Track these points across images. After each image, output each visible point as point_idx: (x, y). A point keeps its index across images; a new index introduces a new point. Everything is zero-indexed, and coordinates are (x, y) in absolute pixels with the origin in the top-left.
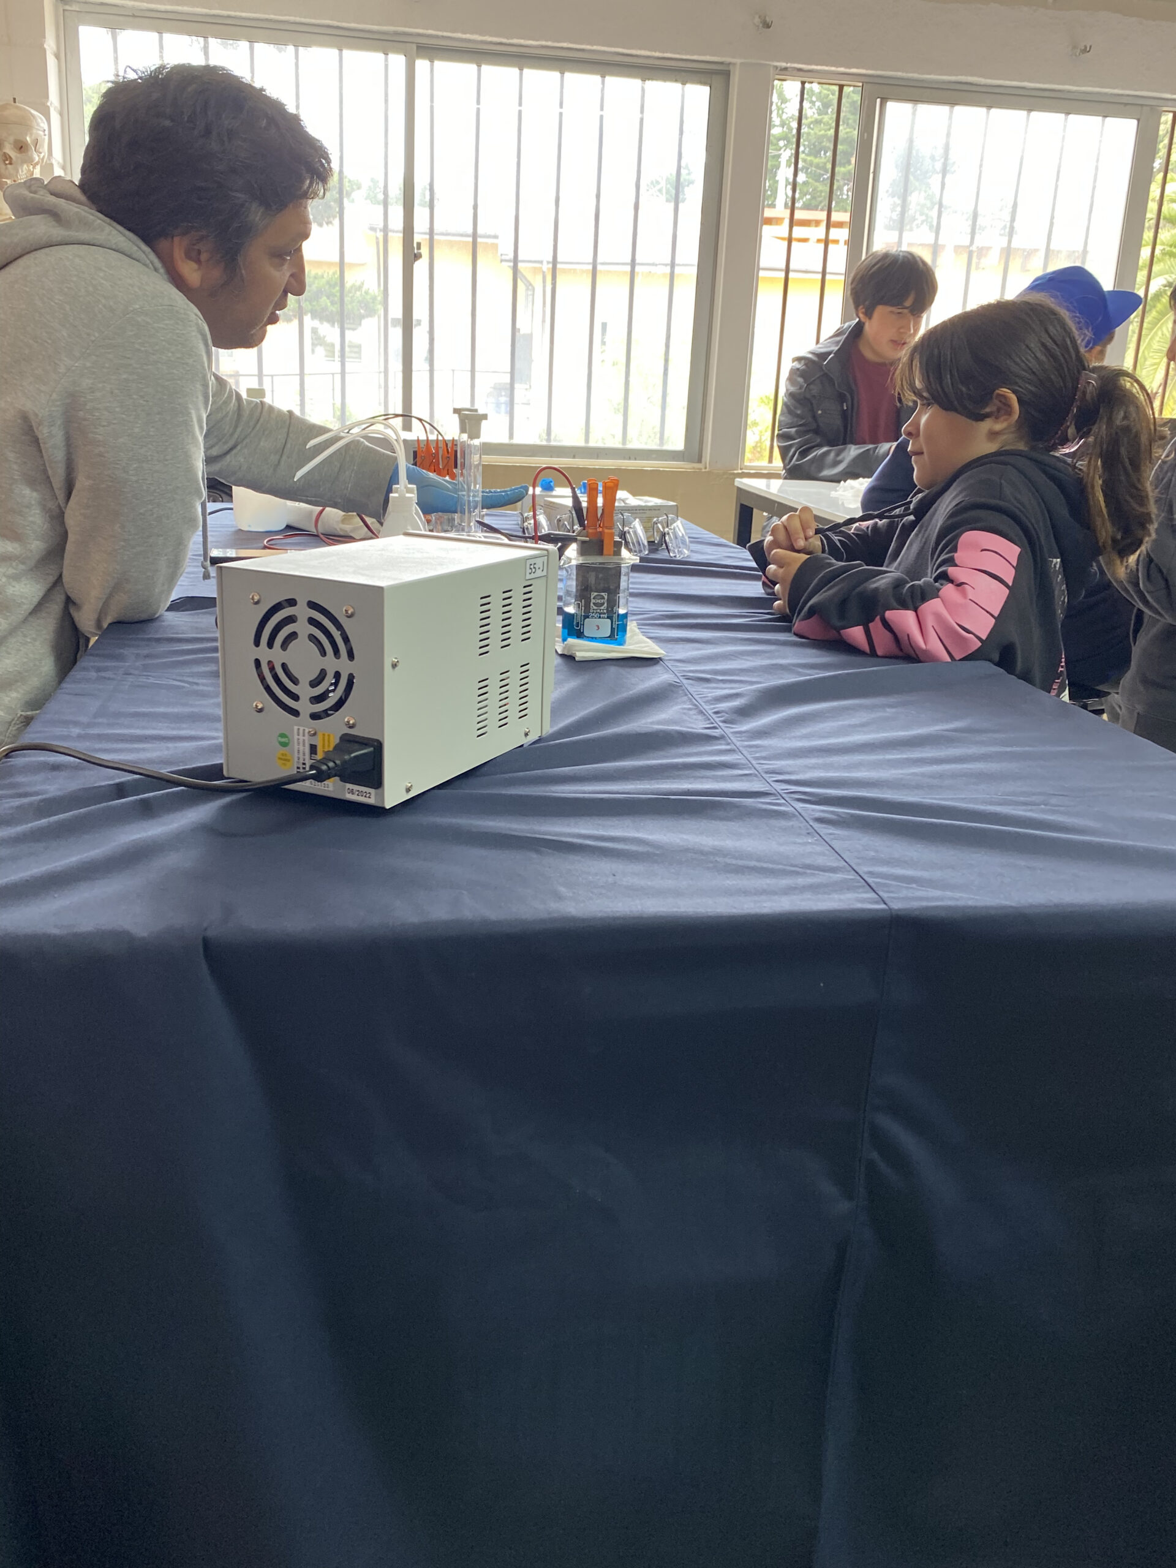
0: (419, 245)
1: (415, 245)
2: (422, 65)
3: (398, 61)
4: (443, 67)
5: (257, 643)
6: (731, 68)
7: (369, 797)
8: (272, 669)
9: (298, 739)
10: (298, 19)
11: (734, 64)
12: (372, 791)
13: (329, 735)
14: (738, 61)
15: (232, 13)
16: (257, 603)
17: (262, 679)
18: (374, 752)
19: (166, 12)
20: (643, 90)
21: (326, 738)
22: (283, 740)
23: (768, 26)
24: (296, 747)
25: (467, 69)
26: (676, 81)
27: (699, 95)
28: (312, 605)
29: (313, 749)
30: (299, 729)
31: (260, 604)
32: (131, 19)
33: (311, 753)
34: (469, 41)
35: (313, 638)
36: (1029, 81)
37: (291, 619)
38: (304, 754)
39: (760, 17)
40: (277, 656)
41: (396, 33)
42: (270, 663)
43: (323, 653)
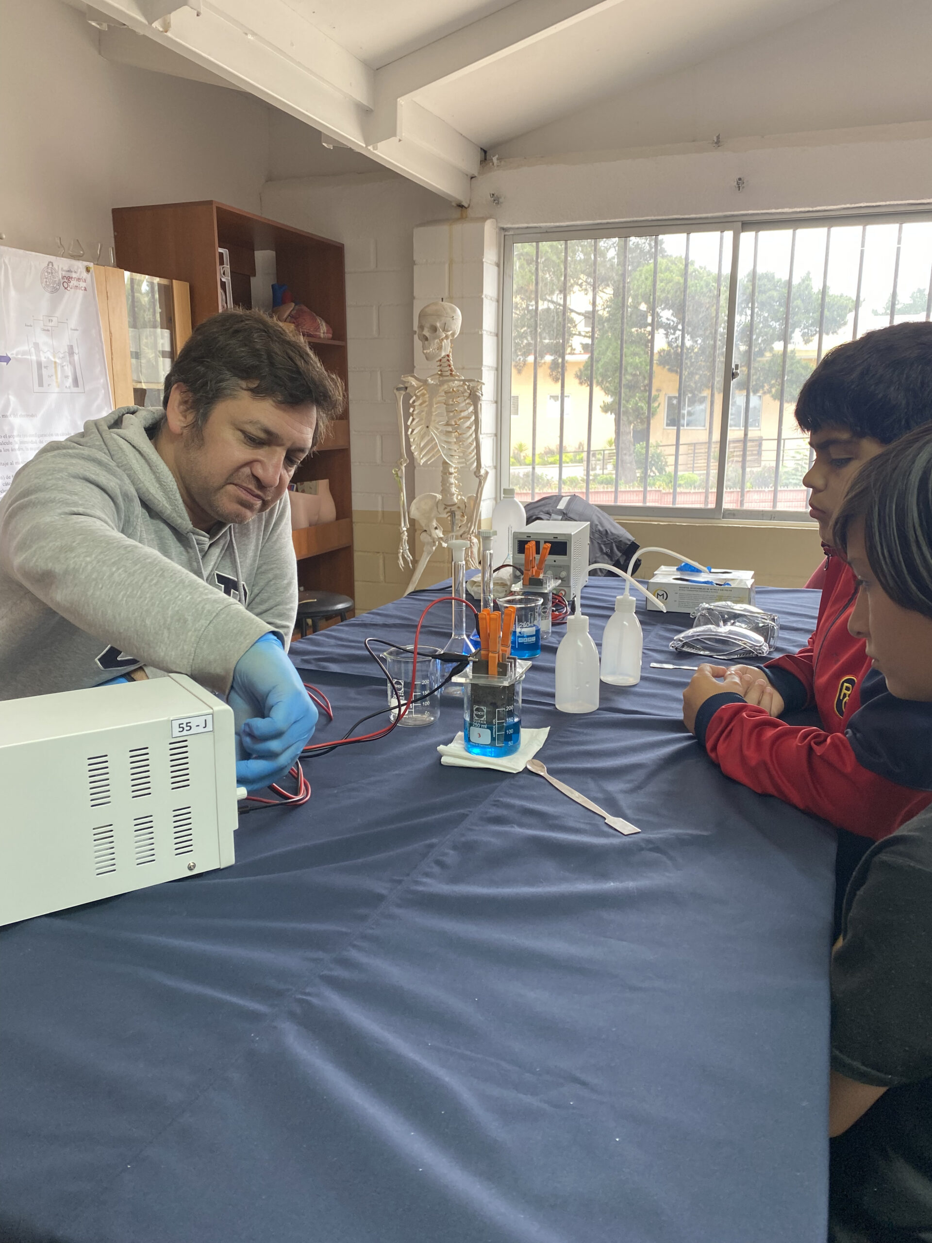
0: (737, 366)
1: (733, 366)
10: (654, 218)
19: (567, 226)
32: (546, 234)
41: (729, 217)
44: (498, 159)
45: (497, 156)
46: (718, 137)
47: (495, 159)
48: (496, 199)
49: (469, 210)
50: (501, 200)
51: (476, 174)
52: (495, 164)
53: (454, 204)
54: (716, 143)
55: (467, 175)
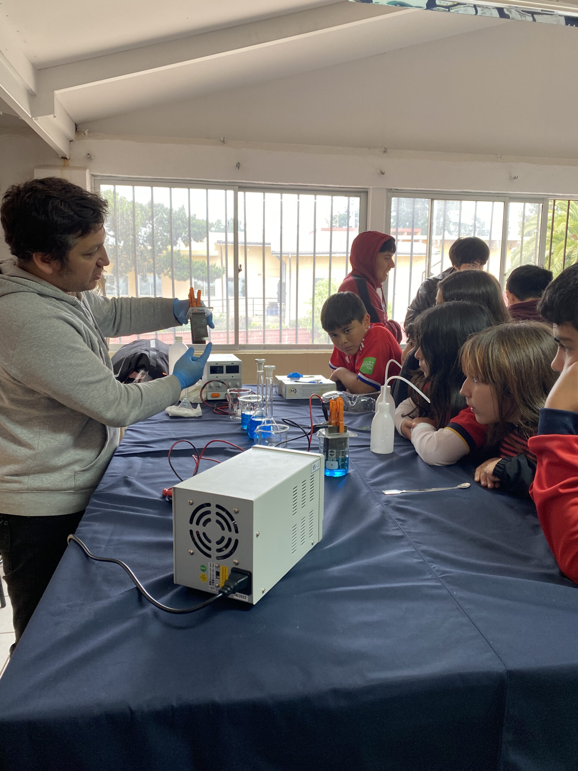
0: (241, 266)
1: (239, 266)
2: (241, 194)
3: (230, 193)
4: (249, 194)
5: (191, 522)
6: (368, 190)
7: (245, 599)
8: (198, 535)
9: (210, 569)
10: (189, 179)
11: (370, 188)
12: (247, 596)
13: (225, 568)
14: (371, 187)
15: (163, 178)
16: (192, 504)
17: (193, 539)
18: (248, 577)
19: (136, 178)
20: (332, 200)
21: (224, 568)
22: (203, 568)
23: (383, 174)
24: (209, 572)
25: (259, 195)
26: (346, 196)
27: (355, 202)
28: (218, 506)
29: (218, 574)
30: (210, 564)
31: (192, 505)
32: (122, 181)
33: (217, 575)
34: (260, 184)
35: (218, 522)
36: (493, 191)
37: (208, 512)
38: (213, 576)
39: (380, 170)
40: (201, 529)
41: (230, 182)
42: (197, 532)
43: (223, 529)
44: (88, 132)
45: (87, 130)
46: (224, 139)
47: (86, 132)
48: (89, 157)
49: (70, 161)
50: (93, 157)
51: (74, 140)
52: (86, 135)
53: (60, 157)
54: (223, 142)
55: (68, 139)
